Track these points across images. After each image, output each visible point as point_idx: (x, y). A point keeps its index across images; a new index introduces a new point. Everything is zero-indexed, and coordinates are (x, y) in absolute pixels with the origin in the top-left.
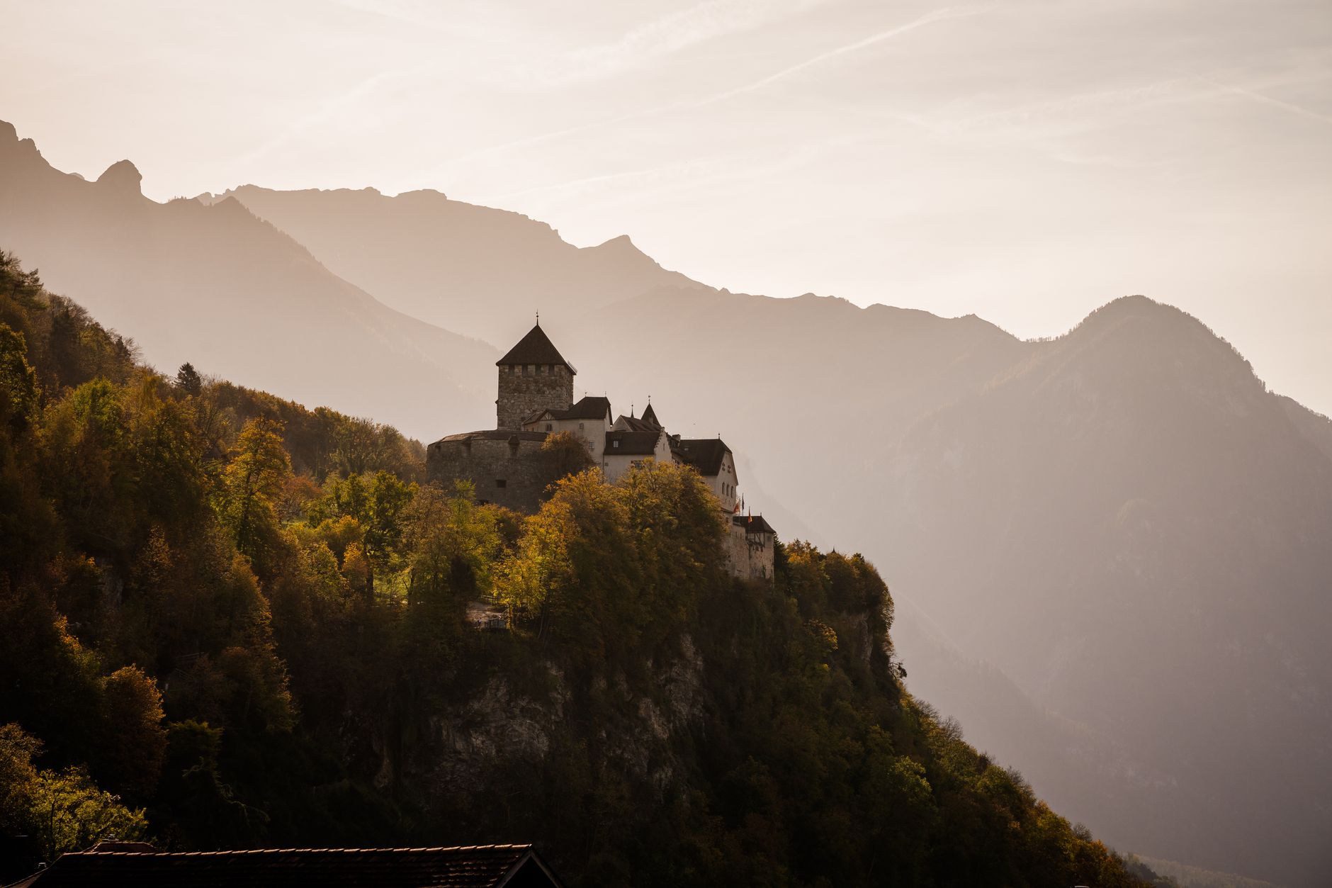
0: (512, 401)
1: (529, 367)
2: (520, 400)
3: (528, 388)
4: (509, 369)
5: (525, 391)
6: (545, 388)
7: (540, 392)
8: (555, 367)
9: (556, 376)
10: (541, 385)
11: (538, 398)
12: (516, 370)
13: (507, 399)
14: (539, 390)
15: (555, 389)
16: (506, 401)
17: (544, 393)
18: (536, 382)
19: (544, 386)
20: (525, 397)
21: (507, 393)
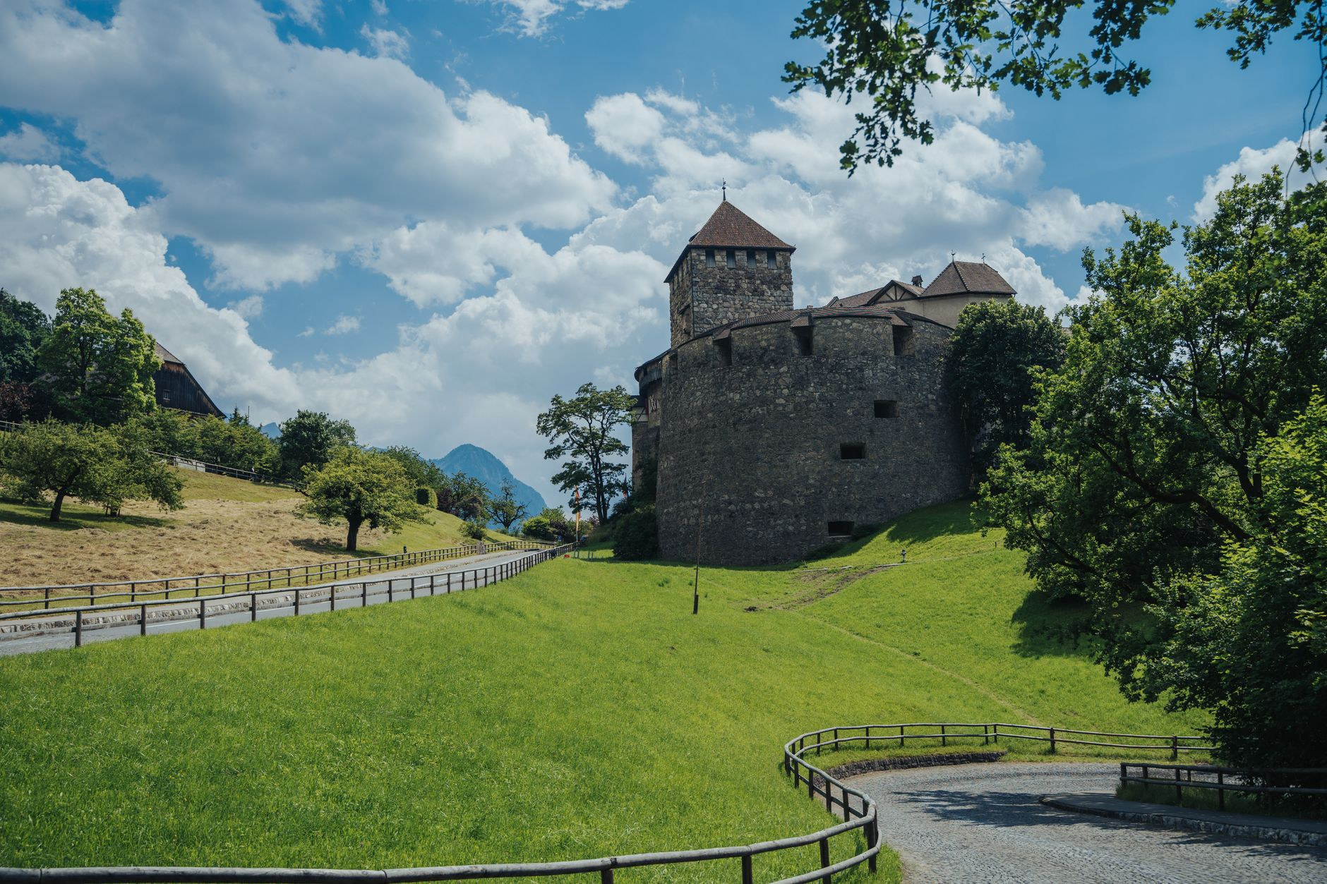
0: (715, 306)
1: (737, 253)
2: (726, 304)
3: (738, 286)
4: (707, 256)
5: (735, 291)
6: (764, 287)
7: (757, 292)
8: (777, 255)
9: (781, 269)
10: (758, 282)
11: (755, 303)
12: (718, 258)
13: (707, 303)
14: (755, 290)
15: (779, 288)
16: (705, 305)
17: (763, 295)
18: (751, 277)
19: (762, 283)
20: (734, 300)
21: (707, 292)
